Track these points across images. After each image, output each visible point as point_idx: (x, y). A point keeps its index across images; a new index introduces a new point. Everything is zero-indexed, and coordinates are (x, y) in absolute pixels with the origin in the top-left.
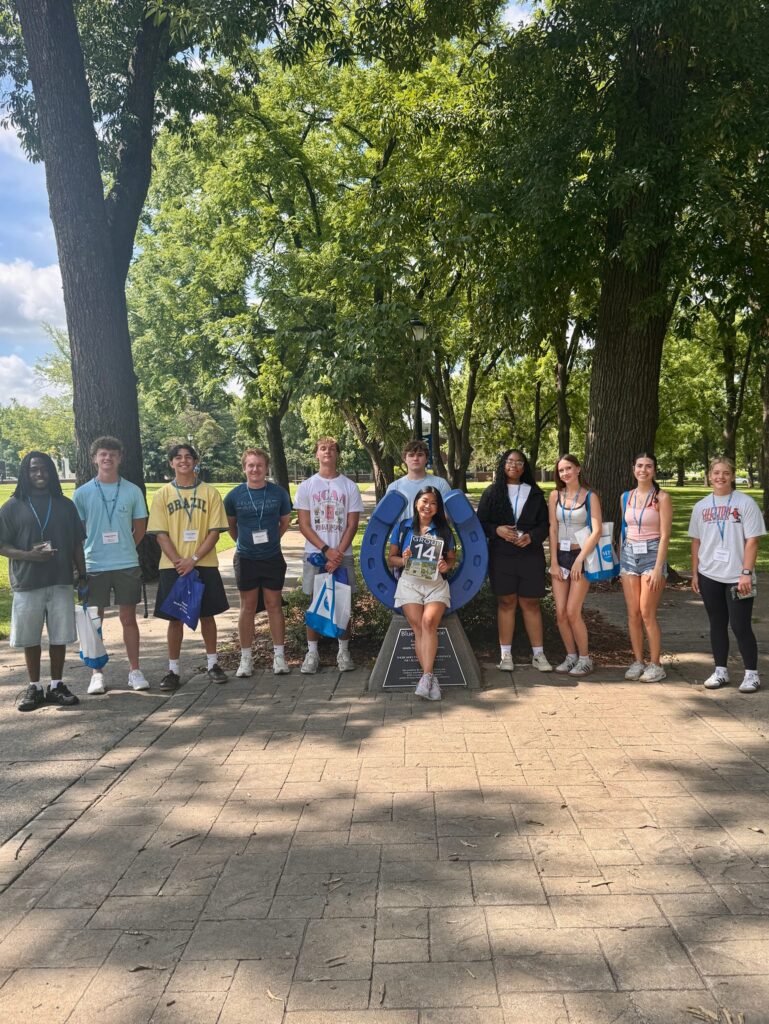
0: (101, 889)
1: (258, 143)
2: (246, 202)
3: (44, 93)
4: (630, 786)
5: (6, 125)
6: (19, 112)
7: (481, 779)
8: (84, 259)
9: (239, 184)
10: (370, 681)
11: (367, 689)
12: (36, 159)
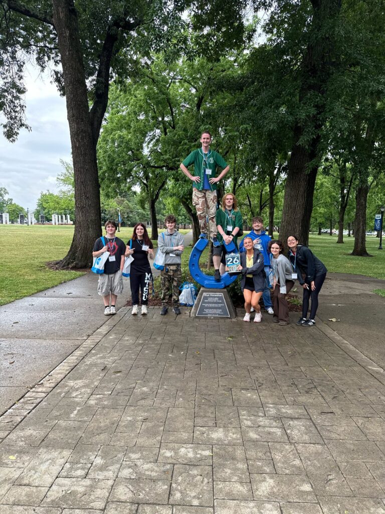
0: (89, 391)
1: (150, 89)
3: (67, 68)
7: (236, 355)
8: (80, 136)
10: (191, 314)
11: (190, 317)
12: (63, 95)
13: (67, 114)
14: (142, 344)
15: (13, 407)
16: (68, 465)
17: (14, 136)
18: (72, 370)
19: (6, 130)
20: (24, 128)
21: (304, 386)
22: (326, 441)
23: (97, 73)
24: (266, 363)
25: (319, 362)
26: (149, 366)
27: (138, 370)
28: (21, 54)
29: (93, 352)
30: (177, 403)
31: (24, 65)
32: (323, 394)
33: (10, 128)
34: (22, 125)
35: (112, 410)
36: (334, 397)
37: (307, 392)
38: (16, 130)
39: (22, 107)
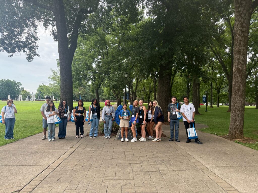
2: (94, 48)
4: (158, 155)
5: (50, 35)
6: (53, 33)
7: (134, 153)
9: (93, 45)
10: (115, 138)
11: (115, 140)
12: (55, 41)
13: (58, 50)
14: (94, 150)
15: (43, 171)
16: (69, 187)
17: (32, 60)
18: (65, 159)
19: (28, 56)
20: (37, 56)
21: (159, 162)
22: (164, 178)
23: (72, 32)
24: (145, 155)
25: (167, 154)
26: (97, 158)
27: (93, 159)
28: (36, 22)
29: (73, 153)
30: (109, 169)
31: (38, 27)
32: (167, 165)
33: (30, 56)
34: (36, 54)
35: (83, 171)
36: (170, 165)
37: (160, 164)
38: (32, 57)
39: (37, 46)
